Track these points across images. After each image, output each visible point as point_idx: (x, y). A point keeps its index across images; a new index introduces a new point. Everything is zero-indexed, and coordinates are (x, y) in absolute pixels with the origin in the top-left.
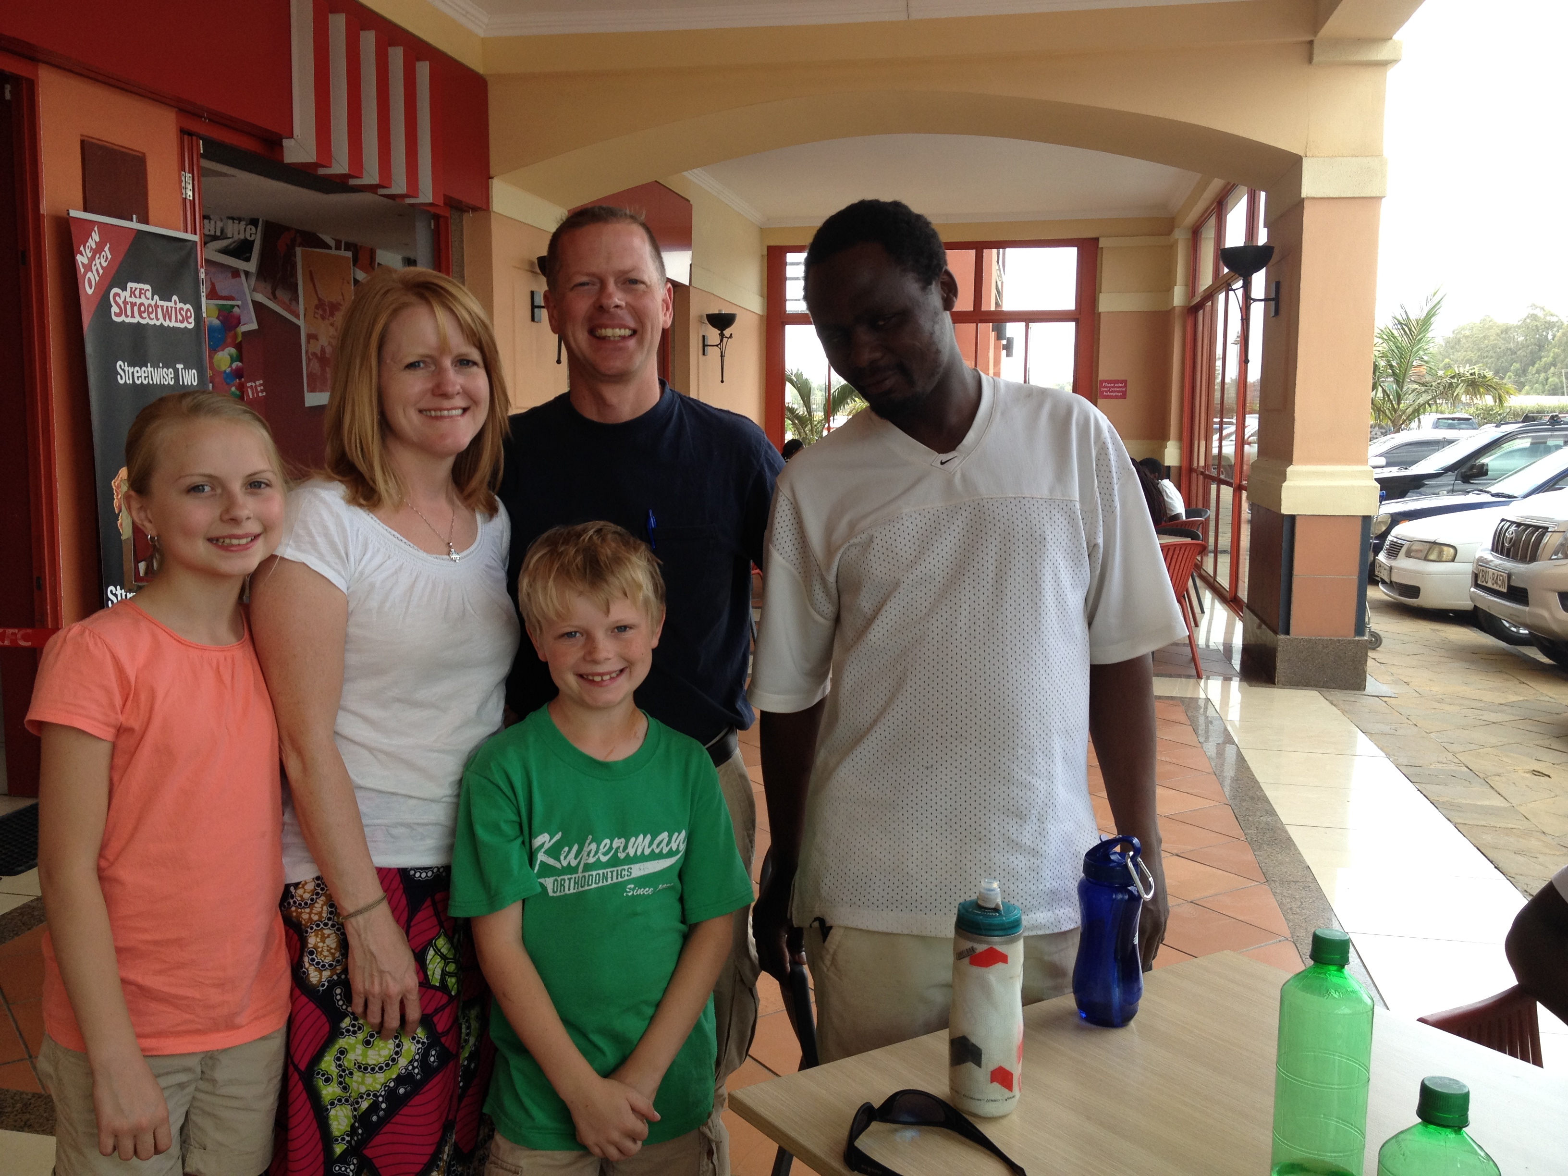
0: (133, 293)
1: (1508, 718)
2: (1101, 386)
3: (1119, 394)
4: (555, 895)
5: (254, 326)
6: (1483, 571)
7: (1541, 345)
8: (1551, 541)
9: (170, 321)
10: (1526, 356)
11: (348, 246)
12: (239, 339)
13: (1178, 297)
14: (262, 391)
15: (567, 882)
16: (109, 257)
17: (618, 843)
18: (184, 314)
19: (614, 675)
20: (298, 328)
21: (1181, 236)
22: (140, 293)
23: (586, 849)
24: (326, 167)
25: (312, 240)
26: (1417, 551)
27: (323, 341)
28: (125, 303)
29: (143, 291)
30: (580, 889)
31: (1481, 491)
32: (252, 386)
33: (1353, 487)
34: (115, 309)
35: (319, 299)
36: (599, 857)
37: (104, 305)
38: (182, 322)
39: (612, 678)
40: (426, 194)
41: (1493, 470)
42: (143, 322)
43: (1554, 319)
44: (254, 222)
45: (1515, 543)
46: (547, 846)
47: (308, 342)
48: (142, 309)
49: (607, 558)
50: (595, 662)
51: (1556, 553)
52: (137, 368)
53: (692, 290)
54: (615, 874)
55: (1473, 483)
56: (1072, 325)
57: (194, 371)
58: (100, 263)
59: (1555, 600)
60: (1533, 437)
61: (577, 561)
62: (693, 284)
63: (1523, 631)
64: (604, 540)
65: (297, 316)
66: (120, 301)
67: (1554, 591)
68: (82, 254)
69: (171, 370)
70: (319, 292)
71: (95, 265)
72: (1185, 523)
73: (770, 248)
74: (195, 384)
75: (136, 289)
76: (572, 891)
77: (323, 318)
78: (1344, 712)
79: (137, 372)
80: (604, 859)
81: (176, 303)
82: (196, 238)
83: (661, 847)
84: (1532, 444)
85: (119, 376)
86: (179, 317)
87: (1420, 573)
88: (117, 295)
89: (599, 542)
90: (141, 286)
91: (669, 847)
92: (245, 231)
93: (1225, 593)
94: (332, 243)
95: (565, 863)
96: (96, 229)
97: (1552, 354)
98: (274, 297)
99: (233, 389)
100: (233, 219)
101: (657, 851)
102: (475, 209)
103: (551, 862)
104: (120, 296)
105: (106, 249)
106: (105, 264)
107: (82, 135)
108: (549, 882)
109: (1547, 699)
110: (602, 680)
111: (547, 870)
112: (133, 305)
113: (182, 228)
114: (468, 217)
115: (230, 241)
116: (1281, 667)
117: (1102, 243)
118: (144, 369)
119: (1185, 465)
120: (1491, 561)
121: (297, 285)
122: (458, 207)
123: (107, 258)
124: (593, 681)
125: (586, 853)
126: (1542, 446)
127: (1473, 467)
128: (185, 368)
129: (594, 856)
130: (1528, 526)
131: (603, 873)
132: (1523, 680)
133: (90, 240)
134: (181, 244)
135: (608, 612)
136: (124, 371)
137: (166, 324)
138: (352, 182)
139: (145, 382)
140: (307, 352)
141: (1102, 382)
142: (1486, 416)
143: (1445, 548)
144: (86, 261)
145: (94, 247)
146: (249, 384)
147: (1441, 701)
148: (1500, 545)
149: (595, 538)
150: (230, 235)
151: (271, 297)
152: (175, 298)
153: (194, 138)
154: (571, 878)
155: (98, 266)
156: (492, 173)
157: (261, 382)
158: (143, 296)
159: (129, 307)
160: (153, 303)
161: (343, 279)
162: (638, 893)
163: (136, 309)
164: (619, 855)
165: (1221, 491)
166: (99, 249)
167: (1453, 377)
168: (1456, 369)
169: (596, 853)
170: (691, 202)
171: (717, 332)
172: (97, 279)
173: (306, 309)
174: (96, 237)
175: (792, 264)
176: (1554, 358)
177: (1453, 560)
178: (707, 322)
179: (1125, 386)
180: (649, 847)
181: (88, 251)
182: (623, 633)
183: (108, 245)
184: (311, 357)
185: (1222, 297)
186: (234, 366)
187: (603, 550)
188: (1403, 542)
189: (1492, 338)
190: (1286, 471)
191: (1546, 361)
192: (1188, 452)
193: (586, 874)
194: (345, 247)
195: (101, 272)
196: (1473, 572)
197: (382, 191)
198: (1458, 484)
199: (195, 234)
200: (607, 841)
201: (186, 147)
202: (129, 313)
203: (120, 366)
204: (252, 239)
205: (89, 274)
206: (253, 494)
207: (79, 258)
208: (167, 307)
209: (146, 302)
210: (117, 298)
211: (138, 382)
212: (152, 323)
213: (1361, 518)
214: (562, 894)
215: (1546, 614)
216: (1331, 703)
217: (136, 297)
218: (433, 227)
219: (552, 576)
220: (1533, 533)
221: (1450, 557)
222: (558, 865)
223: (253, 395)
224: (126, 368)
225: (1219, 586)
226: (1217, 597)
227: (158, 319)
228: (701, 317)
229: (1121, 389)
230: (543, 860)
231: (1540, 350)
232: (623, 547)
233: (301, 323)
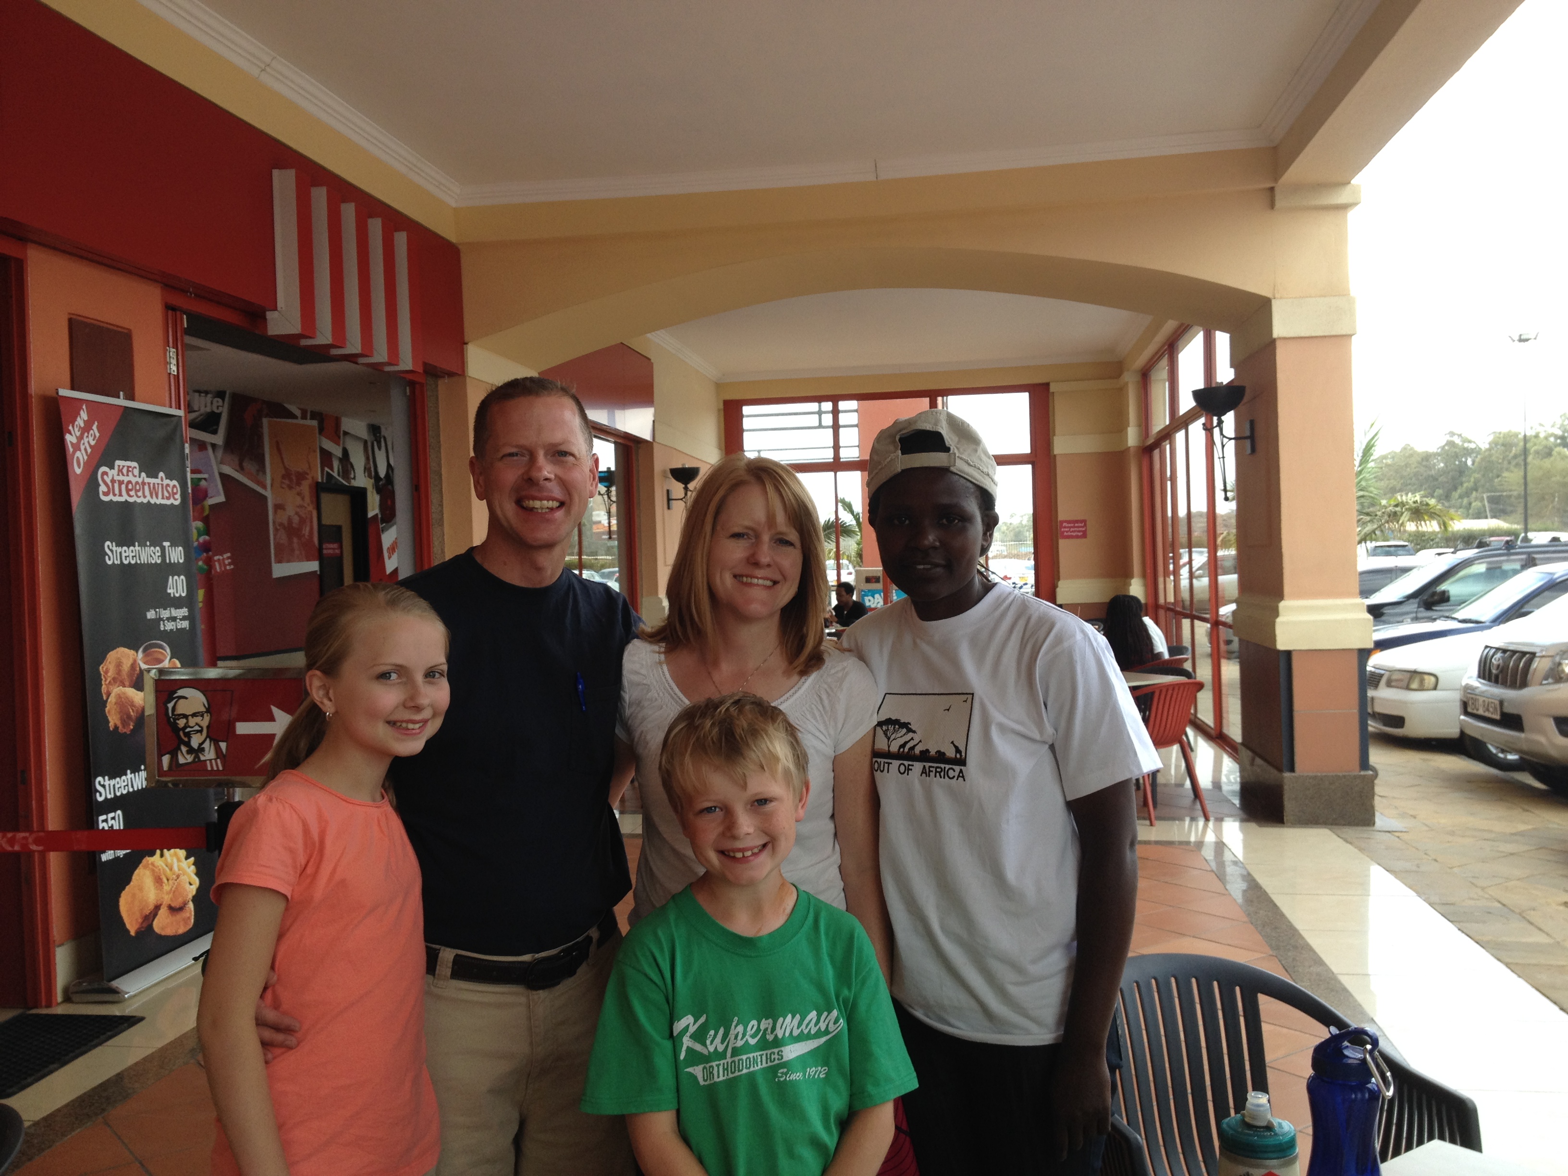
0: (120, 471)
1: (1526, 848)
2: (1061, 527)
3: (1080, 534)
4: (706, 1083)
5: (221, 498)
6: (1472, 698)
7: (1462, 470)
8: (1540, 666)
9: (157, 497)
10: (1448, 482)
11: (314, 415)
12: (207, 512)
13: (1132, 438)
14: (230, 564)
15: (716, 1069)
16: (97, 435)
17: (765, 1024)
18: (170, 489)
19: (756, 850)
20: (265, 498)
21: (1130, 379)
22: (128, 471)
23: (733, 1032)
24: (310, 338)
25: (278, 410)
26: (1397, 680)
27: (290, 511)
28: (113, 481)
29: (130, 469)
30: (731, 1076)
31: (1447, 617)
32: (219, 559)
33: (1346, 620)
34: (103, 488)
35: (286, 469)
36: (747, 1040)
37: (92, 484)
38: (168, 498)
39: (754, 854)
40: (406, 362)
41: (1454, 596)
42: (131, 500)
43: (1472, 446)
44: (221, 394)
45: (1503, 669)
46: (692, 1029)
47: (275, 512)
48: (130, 487)
49: (743, 730)
50: (734, 838)
51: (1546, 678)
52: (125, 548)
53: (655, 446)
54: (764, 1058)
55: (1436, 610)
56: (1028, 468)
57: (180, 548)
58: (89, 442)
59: (1551, 725)
60: (1488, 563)
61: (712, 735)
62: (657, 440)
63: (1511, 757)
64: (741, 711)
65: (264, 487)
66: (108, 480)
67: (1548, 716)
68: (70, 433)
69: (158, 548)
70: (285, 461)
71: (84, 444)
72: (1167, 661)
73: (727, 404)
74: (181, 561)
75: (124, 466)
76: (721, 1078)
77: (290, 488)
78: (1361, 849)
79: (125, 552)
80: (753, 1042)
81: (162, 480)
82: (181, 413)
83: (809, 1027)
84: (1488, 569)
85: (107, 557)
86: (166, 494)
87: (1404, 703)
88: (105, 473)
89: (735, 714)
90: (128, 463)
91: (818, 1027)
92: (212, 403)
93: (1209, 730)
94: (298, 413)
95: (712, 1049)
96: (84, 407)
97: (1472, 480)
98: (241, 469)
99: (200, 563)
100: (199, 392)
101: (806, 1032)
102: (451, 374)
103: (698, 1047)
104: (108, 475)
105: (95, 427)
106: (93, 443)
107: (69, 314)
108: (697, 1071)
109: (1556, 826)
110: (744, 856)
111: (695, 1058)
112: (121, 483)
113: (167, 402)
114: (443, 385)
115: (196, 414)
116: (1289, 806)
117: (1053, 388)
118: (132, 548)
119: (1151, 601)
120: (1477, 688)
121: (263, 455)
122: (433, 372)
123: (95, 436)
124: (734, 857)
125: (733, 1037)
126: (1498, 571)
127: (1434, 594)
128: (171, 546)
129: (742, 1039)
130: (1514, 652)
131: (753, 1057)
132: (1526, 807)
133: (79, 419)
134: (165, 420)
135: (744, 786)
136: (112, 551)
137: (152, 502)
138: (334, 352)
139: (133, 562)
140: (274, 522)
141: (1062, 522)
142: (1419, 541)
143: (1426, 677)
144: (74, 441)
145: (82, 425)
146: (216, 558)
147: (1452, 833)
148: (1486, 671)
149: (732, 709)
150: (196, 408)
151: (238, 468)
152: (161, 474)
153: (178, 313)
154: (720, 1064)
155: (87, 444)
156: (466, 339)
157: (229, 555)
158: (130, 474)
159: (116, 485)
160: (140, 480)
161: (310, 448)
162: (791, 1078)
163: (123, 487)
164: (768, 1037)
165: (1197, 630)
166: (87, 428)
167: (1396, 506)
168: (1399, 498)
169: (744, 1035)
170: (652, 361)
171: (681, 486)
172: (86, 458)
173: (273, 480)
174: (84, 415)
175: (748, 416)
176: (1475, 483)
177: (1435, 688)
178: (670, 476)
179: (1085, 525)
180: (798, 1028)
181: (76, 429)
182: (763, 807)
183: (96, 423)
184: (278, 528)
185: (1180, 436)
186: (201, 539)
187: (738, 722)
188: (1382, 672)
189: (1413, 466)
190: (1277, 607)
191: (1467, 487)
192: (1153, 587)
193: (736, 1059)
194: (311, 415)
195: (89, 450)
196: (1461, 700)
197: (362, 360)
198: (1420, 612)
199: (180, 409)
200: (754, 1022)
201: (170, 322)
202: (117, 491)
203: (108, 546)
204: (218, 411)
205: (78, 454)
206: (430, 683)
207: (68, 438)
208: (154, 484)
209: (134, 480)
210: (105, 477)
211: (126, 562)
212: (139, 500)
213: (1356, 651)
214: (712, 1082)
215: (1542, 739)
216: (1346, 841)
217: (123, 475)
218: (408, 394)
219: (689, 750)
220: (1521, 659)
221: (1432, 685)
222: (705, 1052)
223: (220, 568)
224: (114, 549)
225: (1201, 723)
226: (1198, 733)
227: (145, 497)
228: (664, 472)
229: (1081, 529)
230: (690, 1046)
231: (1460, 476)
232: (761, 718)
233: (268, 493)
